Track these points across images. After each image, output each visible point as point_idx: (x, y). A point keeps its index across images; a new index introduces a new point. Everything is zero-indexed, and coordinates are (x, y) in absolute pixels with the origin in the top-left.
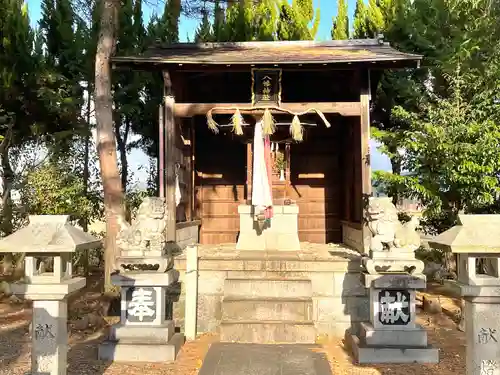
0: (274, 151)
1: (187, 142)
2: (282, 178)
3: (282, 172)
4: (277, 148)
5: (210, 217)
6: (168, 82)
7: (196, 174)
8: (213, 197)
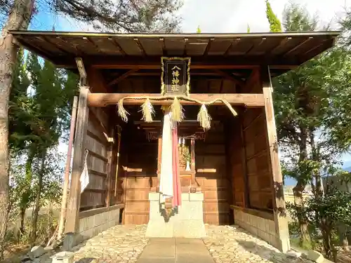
0: (181, 145)
1: (111, 140)
2: (188, 169)
3: (188, 163)
4: (184, 142)
5: (132, 201)
6: (83, 72)
7: (121, 168)
8: (136, 186)
